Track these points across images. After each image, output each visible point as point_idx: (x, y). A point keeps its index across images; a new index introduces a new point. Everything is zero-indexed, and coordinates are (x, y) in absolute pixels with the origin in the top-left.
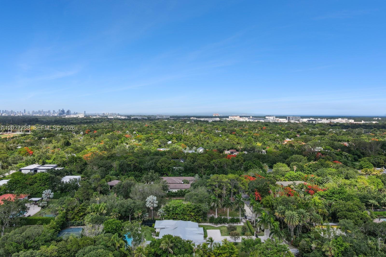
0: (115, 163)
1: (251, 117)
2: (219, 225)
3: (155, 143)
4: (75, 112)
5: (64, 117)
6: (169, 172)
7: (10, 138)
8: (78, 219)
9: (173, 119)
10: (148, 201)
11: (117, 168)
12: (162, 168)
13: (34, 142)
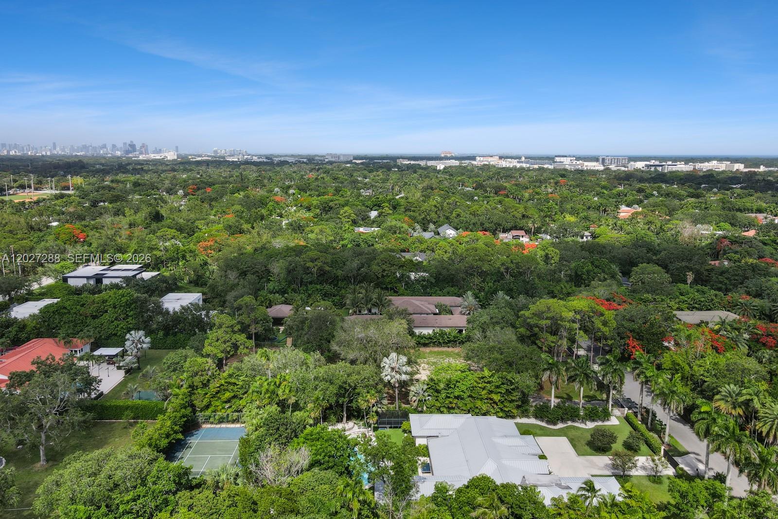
0: (277, 265)
1: (523, 159)
2: (560, 426)
3: (344, 215)
4: (156, 148)
5: (136, 159)
6: (399, 285)
7: (32, 202)
8: (220, 407)
9: (362, 163)
10: (387, 366)
11: (282, 275)
12: (383, 276)
13: (83, 212)
